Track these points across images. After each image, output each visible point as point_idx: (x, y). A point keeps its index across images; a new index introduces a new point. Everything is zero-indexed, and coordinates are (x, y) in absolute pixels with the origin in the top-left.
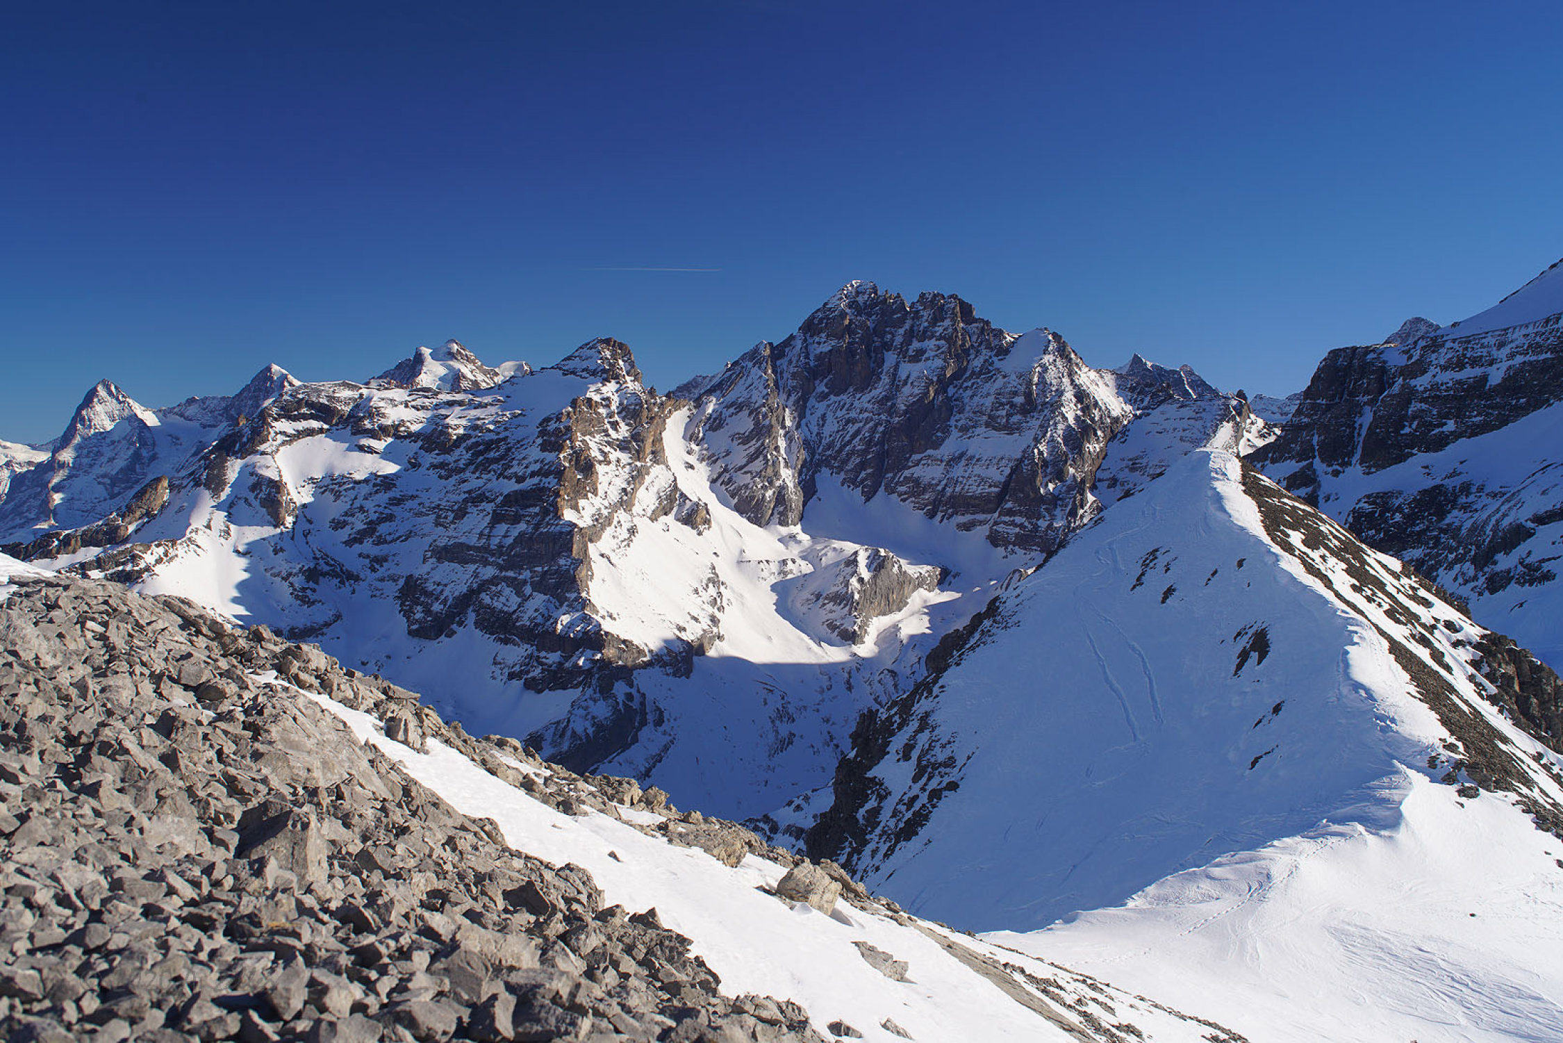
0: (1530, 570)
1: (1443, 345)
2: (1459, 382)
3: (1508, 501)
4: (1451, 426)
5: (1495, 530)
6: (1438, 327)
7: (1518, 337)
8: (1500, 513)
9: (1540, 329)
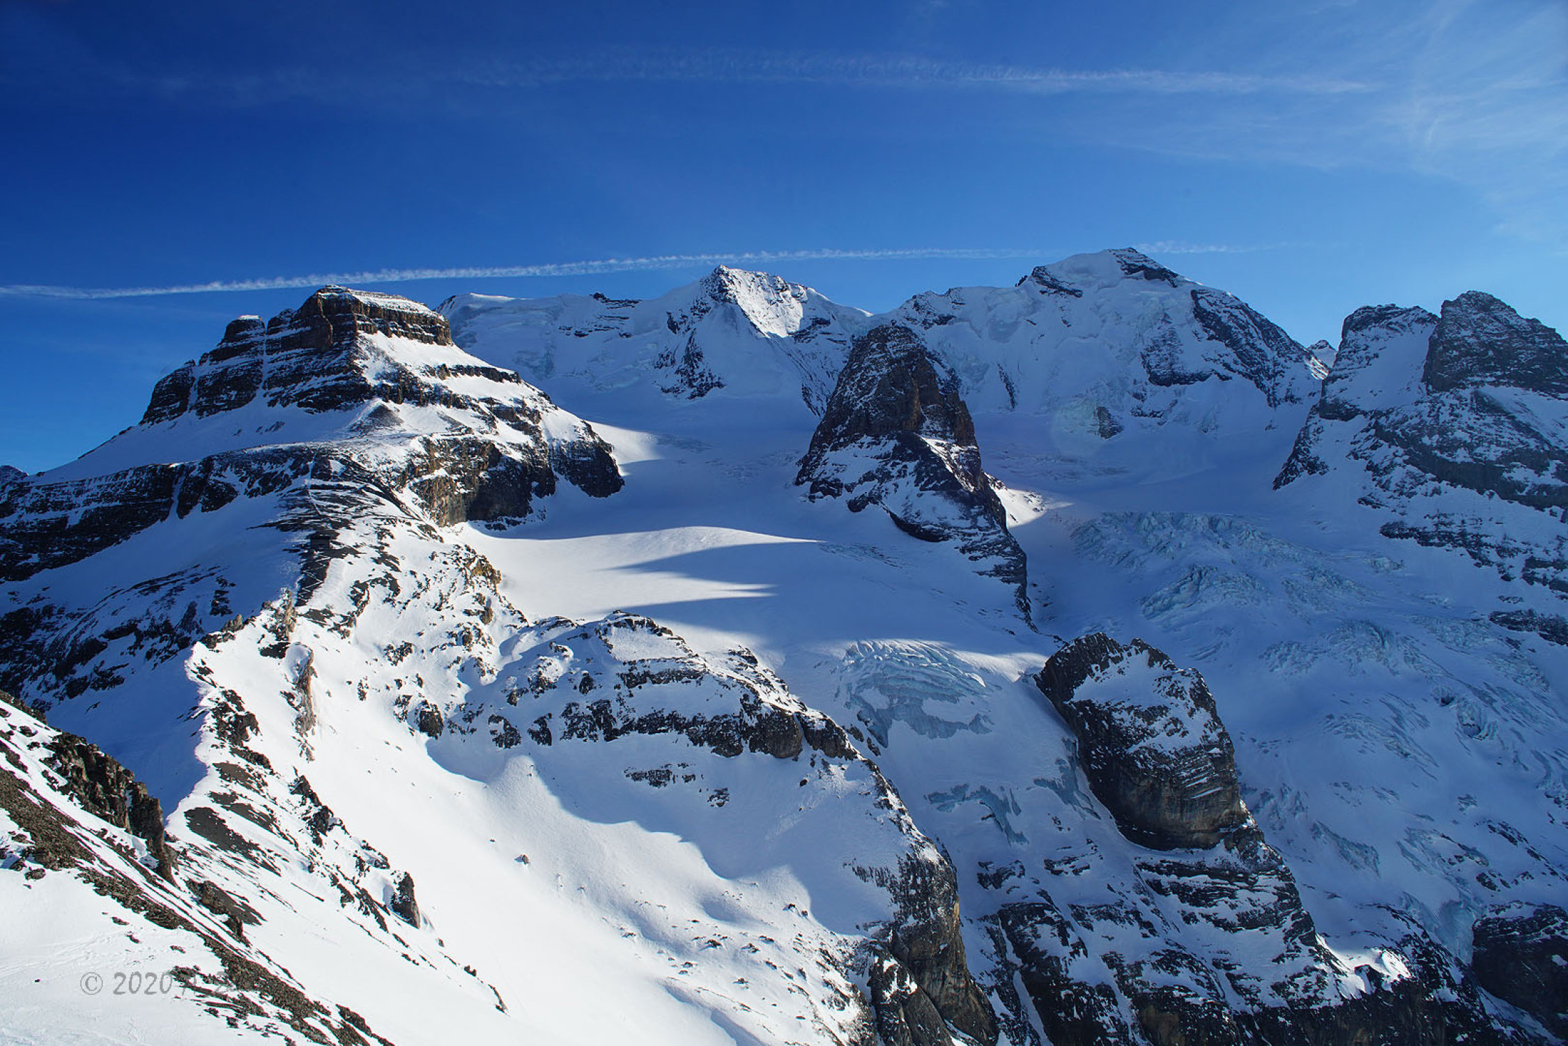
0: (103, 676)
1: (29, 490)
2: (43, 522)
3: (84, 620)
4: (35, 558)
5: (73, 645)
6: (25, 475)
7: (93, 487)
8: (78, 631)
9: (111, 482)
